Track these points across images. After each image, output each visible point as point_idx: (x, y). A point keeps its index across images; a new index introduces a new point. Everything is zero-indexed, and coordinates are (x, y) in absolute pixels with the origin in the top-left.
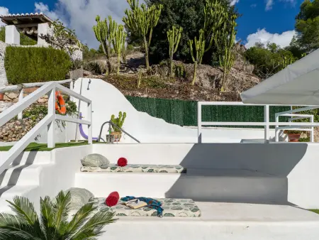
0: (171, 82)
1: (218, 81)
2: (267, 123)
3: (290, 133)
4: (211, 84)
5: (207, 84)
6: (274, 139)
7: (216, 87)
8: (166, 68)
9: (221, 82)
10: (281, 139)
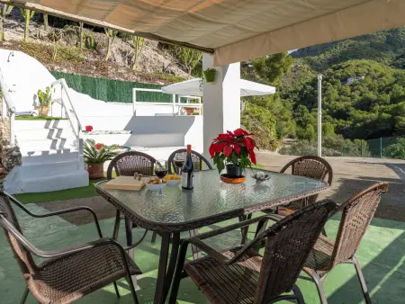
0: (85, 55)
1: (130, 58)
2: (174, 103)
3: (188, 109)
4: (124, 60)
5: (119, 59)
6: (177, 114)
7: (129, 63)
8: (75, 37)
9: (133, 60)
10: (182, 113)
